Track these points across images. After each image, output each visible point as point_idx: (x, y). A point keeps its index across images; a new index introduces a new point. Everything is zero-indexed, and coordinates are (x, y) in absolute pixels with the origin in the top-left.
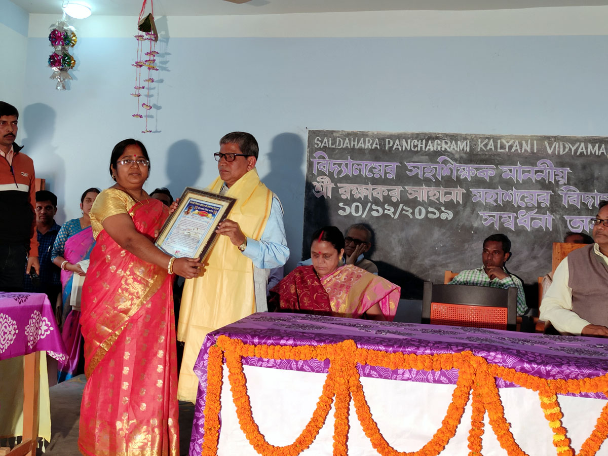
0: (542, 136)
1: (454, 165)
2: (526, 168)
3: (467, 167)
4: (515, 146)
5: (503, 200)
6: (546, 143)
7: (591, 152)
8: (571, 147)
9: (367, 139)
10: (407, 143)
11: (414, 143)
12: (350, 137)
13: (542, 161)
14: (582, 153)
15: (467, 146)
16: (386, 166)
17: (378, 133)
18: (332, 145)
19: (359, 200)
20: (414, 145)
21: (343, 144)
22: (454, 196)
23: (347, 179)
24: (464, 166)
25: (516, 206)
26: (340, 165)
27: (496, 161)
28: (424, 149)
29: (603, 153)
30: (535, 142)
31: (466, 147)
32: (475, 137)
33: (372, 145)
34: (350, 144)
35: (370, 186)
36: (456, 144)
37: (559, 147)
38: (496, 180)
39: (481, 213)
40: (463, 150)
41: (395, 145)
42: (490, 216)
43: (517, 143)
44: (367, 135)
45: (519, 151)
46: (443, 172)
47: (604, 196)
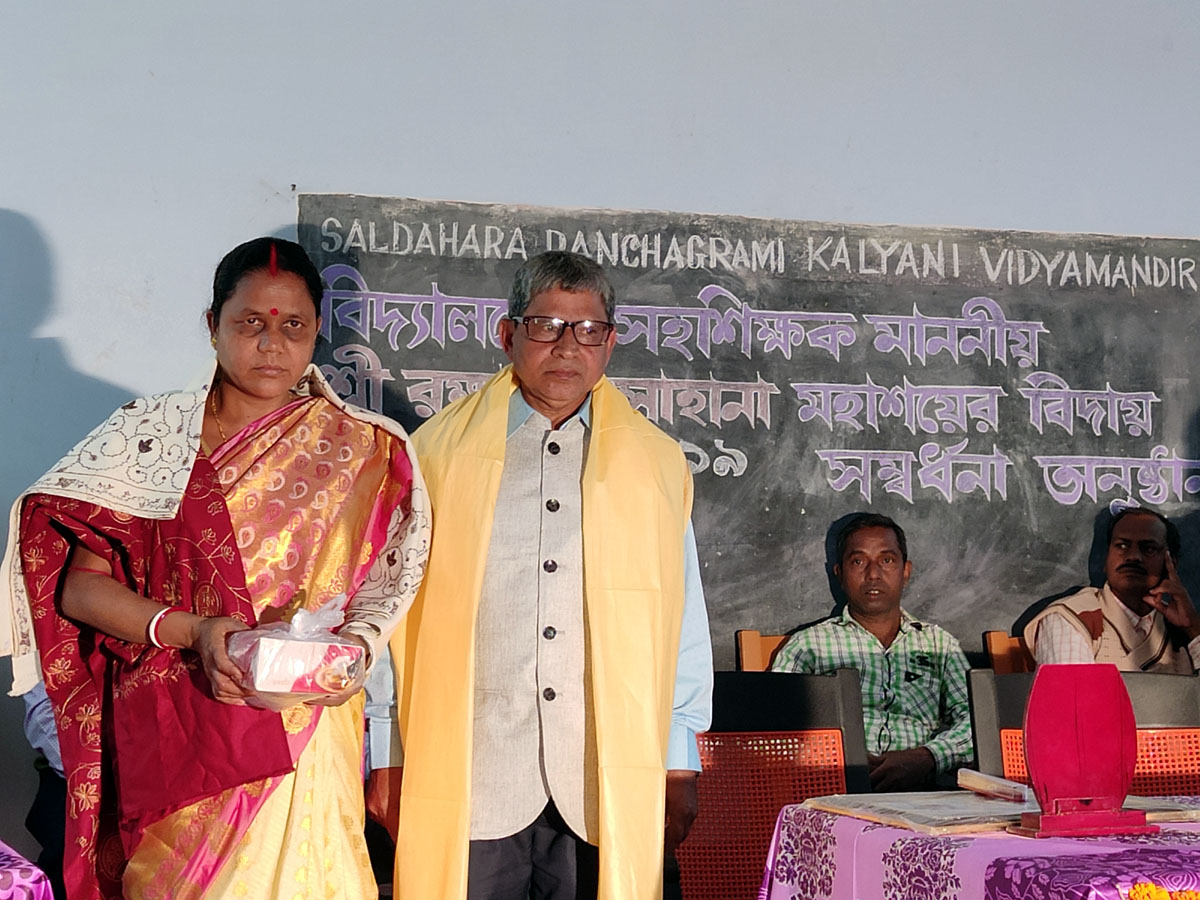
0: (972, 232)
1: (744, 312)
2: (936, 321)
3: (779, 316)
4: (903, 258)
5: (879, 414)
6: (982, 249)
7: (1093, 277)
8: (1045, 262)
9: (488, 229)
10: (608, 242)
11: (628, 245)
12: (436, 221)
13: (973, 302)
14: (1072, 280)
15: (776, 255)
17: (519, 211)
18: (379, 243)
20: (629, 250)
21: (415, 242)
22: (747, 403)
23: (431, 356)
24: (773, 317)
25: (914, 433)
26: (406, 310)
27: (857, 301)
28: (657, 263)
29: (1120, 281)
30: (955, 246)
31: (776, 259)
32: (797, 230)
33: (503, 247)
34: (437, 244)
36: (749, 249)
37: (1015, 264)
38: (859, 358)
39: (823, 454)
40: (767, 266)
42: (849, 462)
43: (909, 250)
44: (488, 215)
45: (916, 273)
46: (714, 333)
47: (1129, 399)
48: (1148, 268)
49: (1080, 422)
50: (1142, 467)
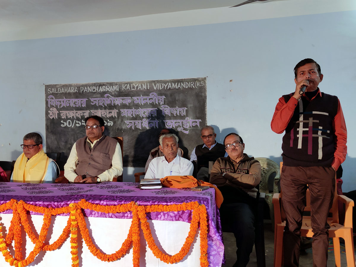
0: (151, 81)
1: (112, 98)
2: (145, 97)
3: (118, 98)
4: (139, 86)
5: (135, 114)
6: (153, 84)
7: (174, 87)
8: (165, 85)
9: (72, 88)
10: (90, 88)
12: (64, 87)
13: (152, 93)
14: (170, 88)
15: (117, 88)
16: (81, 101)
17: (76, 84)
18: (56, 91)
19: (70, 119)
20: (93, 89)
21: (61, 91)
22: (113, 113)
23: (64, 109)
25: (141, 117)
26: (60, 102)
27: (131, 95)
28: (98, 91)
29: (179, 87)
30: (148, 84)
32: (121, 83)
33: (74, 90)
34: (64, 91)
35: (75, 111)
36: (113, 87)
37: (159, 86)
38: (132, 105)
39: (126, 122)
40: (116, 90)
41: (85, 90)
42: (130, 123)
43: (140, 85)
44: (72, 86)
45: (141, 89)
46: (107, 102)
47: (181, 109)
48: (184, 84)
49: (172, 114)
50: (184, 121)
